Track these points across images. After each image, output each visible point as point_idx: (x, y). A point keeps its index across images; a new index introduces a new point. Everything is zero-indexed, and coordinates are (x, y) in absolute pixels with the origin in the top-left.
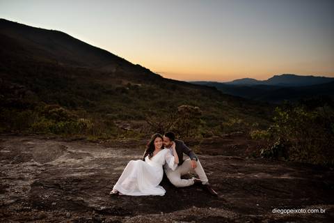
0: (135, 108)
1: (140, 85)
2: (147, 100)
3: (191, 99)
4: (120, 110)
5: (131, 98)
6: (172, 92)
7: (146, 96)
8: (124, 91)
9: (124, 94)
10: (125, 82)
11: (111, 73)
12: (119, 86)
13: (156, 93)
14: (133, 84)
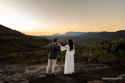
0: (15, 47)
1: (16, 38)
2: (20, 44)
3: (37, 42)
4: (9, 48)
5: (13, 43)
6: (30, 40)
7: (19, 42)
8: (10, 40)
9: (10, 42)
10: (10, 37)
11: (3, 34)
12: (7, 39)
13: (24, 41)
14: (13, 38)
